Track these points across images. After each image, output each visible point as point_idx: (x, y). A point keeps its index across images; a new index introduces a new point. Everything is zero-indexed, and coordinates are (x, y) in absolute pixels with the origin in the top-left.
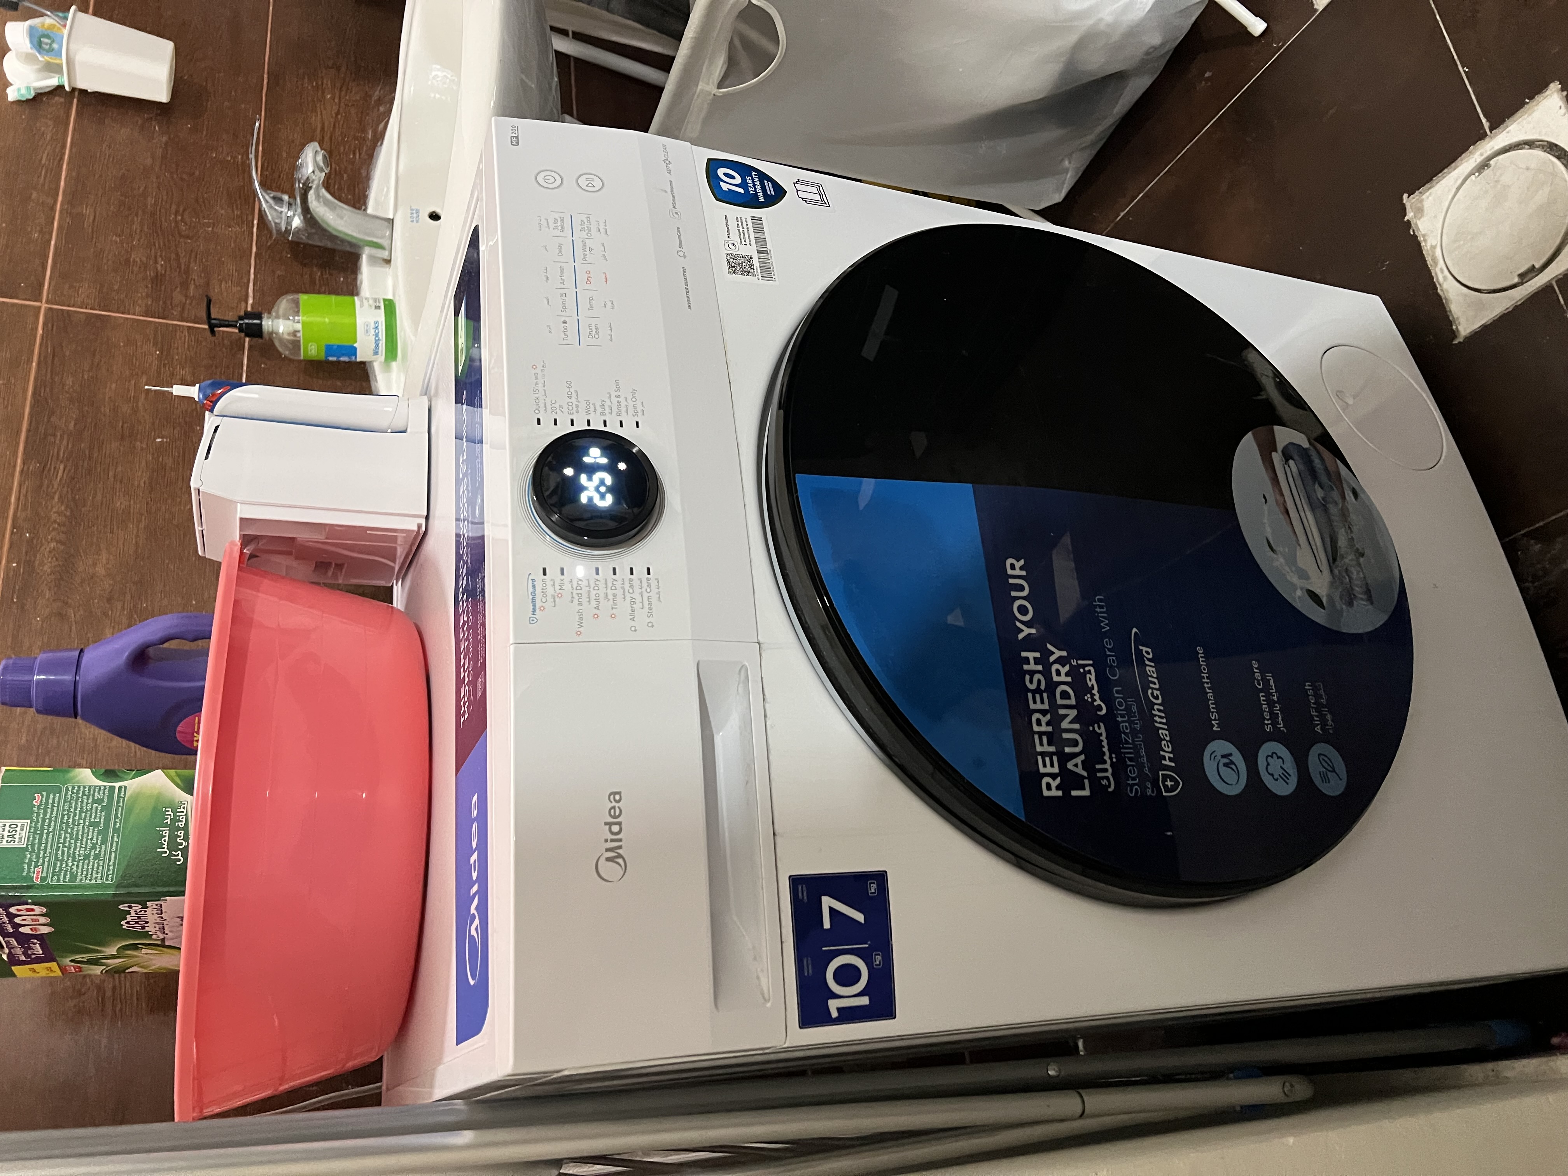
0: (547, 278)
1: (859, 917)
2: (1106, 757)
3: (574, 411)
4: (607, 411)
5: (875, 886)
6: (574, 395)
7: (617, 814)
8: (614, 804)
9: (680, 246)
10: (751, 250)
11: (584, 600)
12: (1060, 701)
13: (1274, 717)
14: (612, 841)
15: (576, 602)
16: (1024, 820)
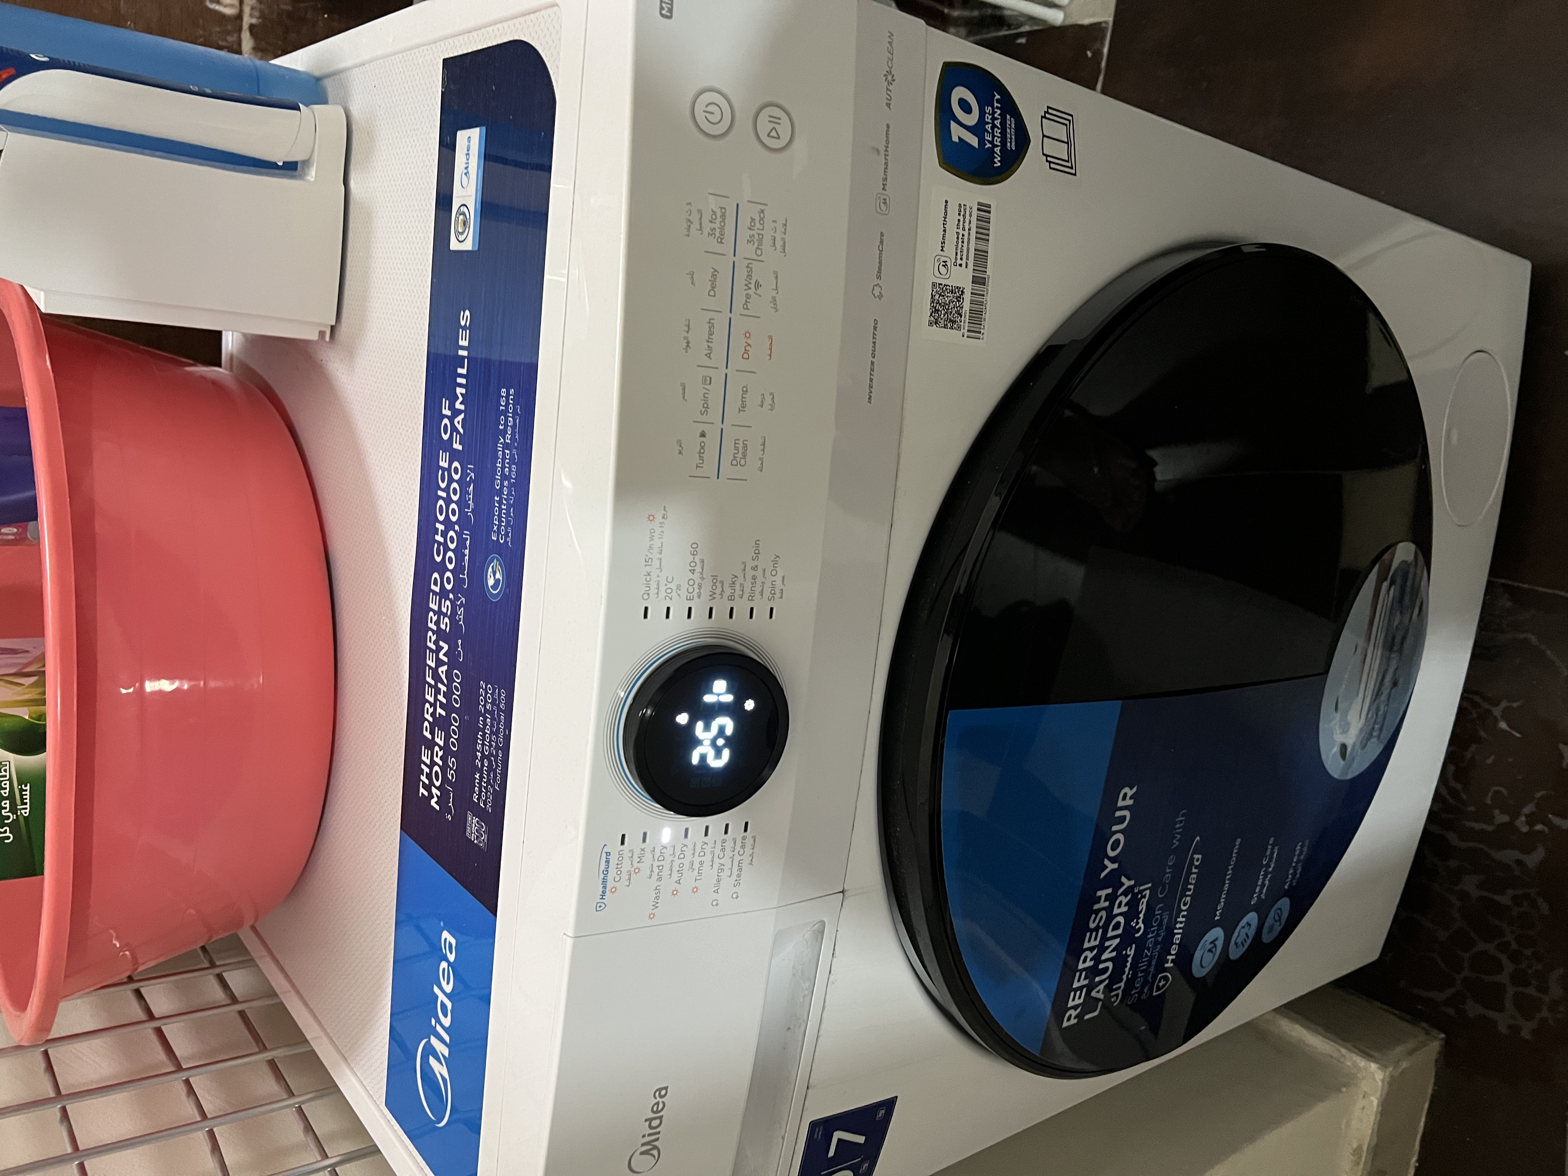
0: (688, 343)
1: (861, 1140)
2: (1125, 976)
3: (695, 594)
4: (738, 592)
5: (883, 1112)
6: (698, 569)
7: (660, 1108)
8: (658, 1099)
9: (879, 277)
10: (962, 278)
12: (1110, 934)
13: (1262, 888)
14: (649, 1135)
15: (655, 876)
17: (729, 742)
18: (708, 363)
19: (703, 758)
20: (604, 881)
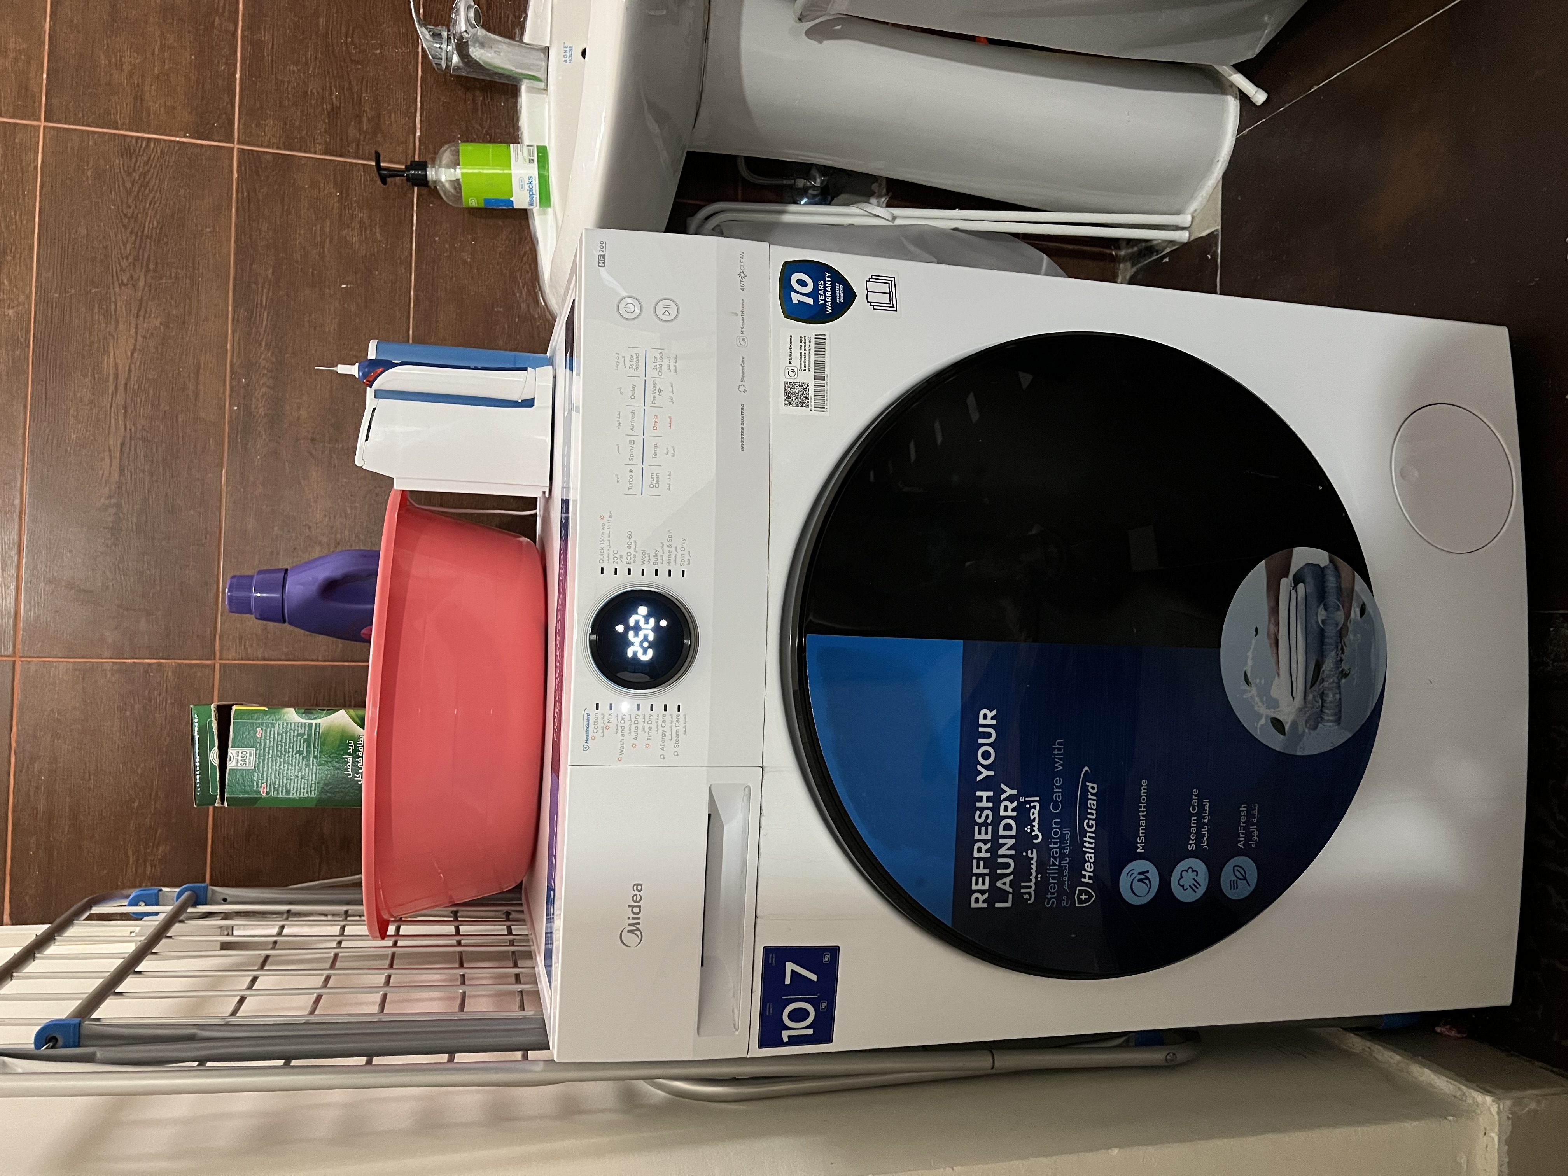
0: (620, 423)
1: (814, 977)
2: (1033, 878)
3: (632, 561)
4: (660, 560)
5: (828, 956)
6: (633, 546)
7: (638, 899)
8: (636, 892)
9: (743, 380)
10: (808, 377)
11: (626, 731)
12: (1002, 832)
13: (1199, 837)
14: (633, 918)
15: (619, 733)
16: (950, 925)
17: (652, 645)
18: (631, 432)
19: (635, 653)
20: (587, 731)
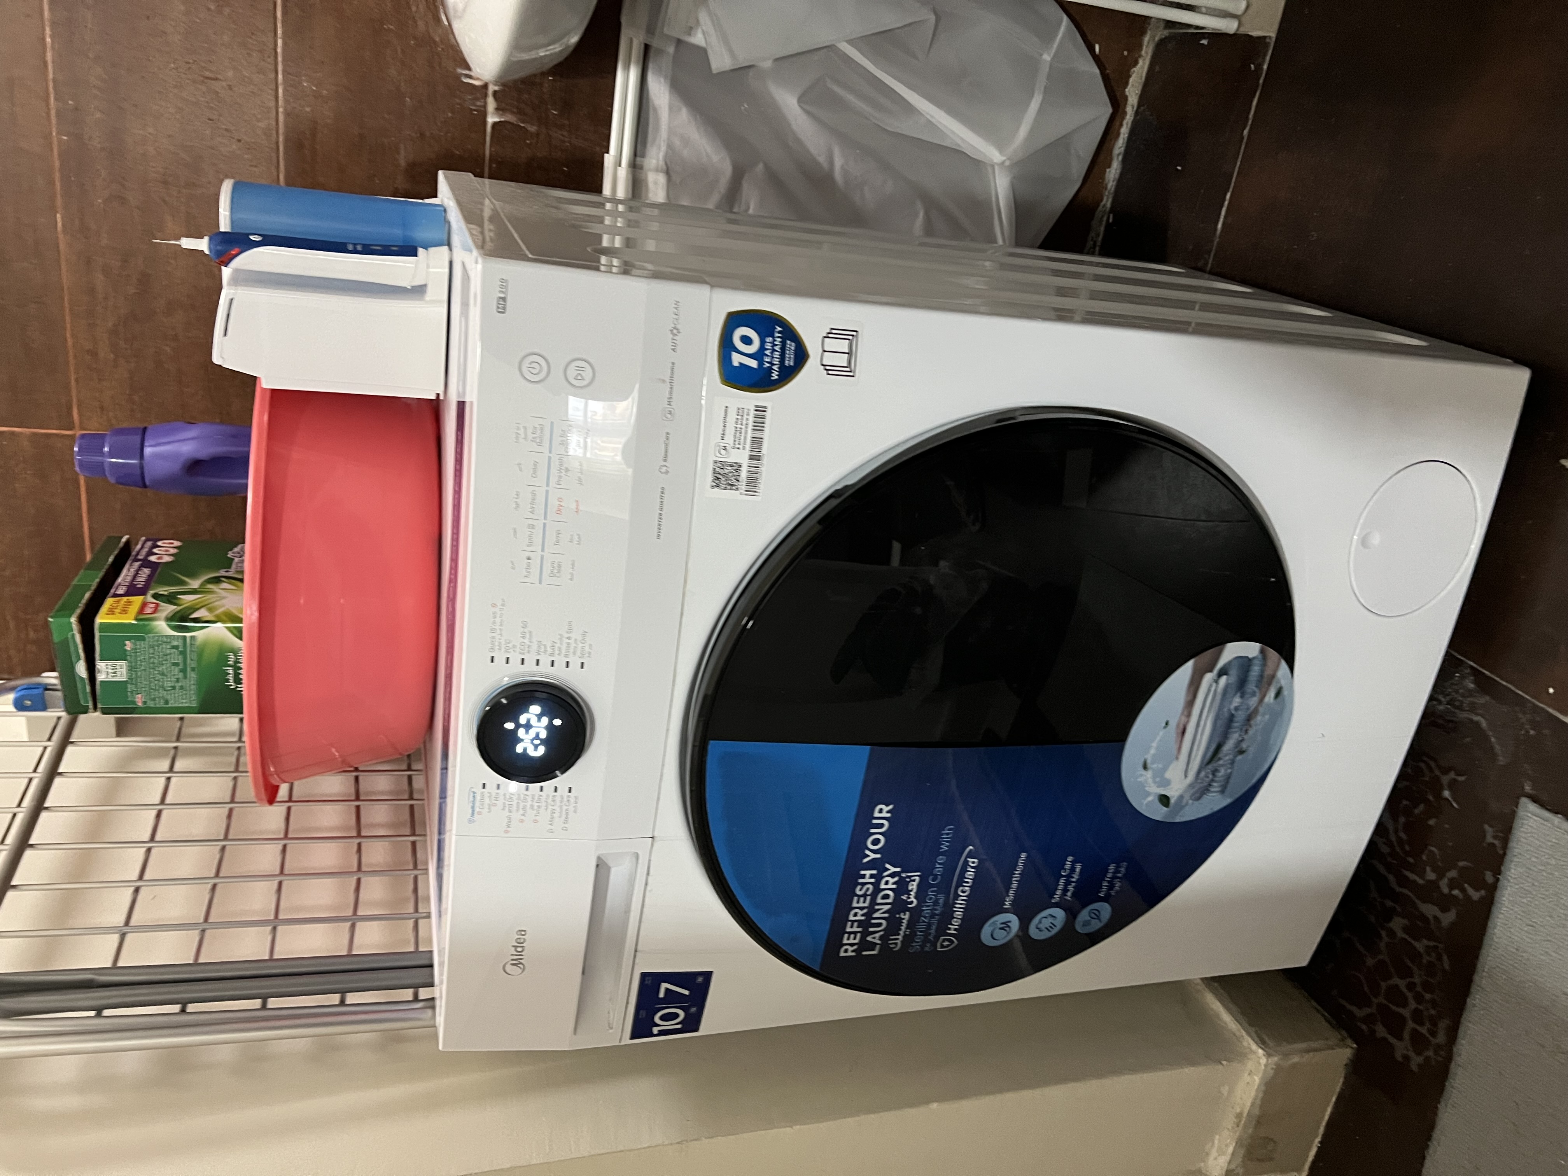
0: (518, 505)
1: (687, 992)
3: (526, 651)
4: (557, 652)
5: (701, 979)
6: (528, 635)
7: (522, 941)
8: (520, 936)
9: (665, 459)
12: (879, 901)
14: (516, 955)
15: (507, 809)
16: (817, 969)
17: (544, 742)
18: (531, 516)
19: (525, 749)
20: (473, 808)
